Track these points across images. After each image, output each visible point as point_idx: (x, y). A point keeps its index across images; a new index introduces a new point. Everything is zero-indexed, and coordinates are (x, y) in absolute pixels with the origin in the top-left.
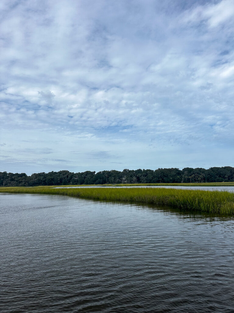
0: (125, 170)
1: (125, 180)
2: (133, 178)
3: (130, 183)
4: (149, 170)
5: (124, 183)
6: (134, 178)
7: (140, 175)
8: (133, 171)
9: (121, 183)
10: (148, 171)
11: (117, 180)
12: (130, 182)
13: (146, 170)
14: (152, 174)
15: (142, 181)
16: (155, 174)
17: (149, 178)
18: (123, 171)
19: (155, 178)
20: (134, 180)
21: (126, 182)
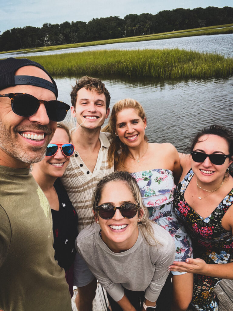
0: (45, 25)
1: (48, 41)
2: (58, 36)
3: (56, 45)
4: (80, 22)
5: (47, 46)
6: (61, 37)
7: (68, 30)
8: (57, 25)
9: (43, 45)
10: (79, 24)
11: (37, 41)
12: (55, 43)
13: (75, 22)
14: (85, 28)
15: (73, 40)
16: (89, 27)
17: (81, 34)
18: (42, 27)
19: (89, 34)
20: (61, 39)
21: (49, 43)
